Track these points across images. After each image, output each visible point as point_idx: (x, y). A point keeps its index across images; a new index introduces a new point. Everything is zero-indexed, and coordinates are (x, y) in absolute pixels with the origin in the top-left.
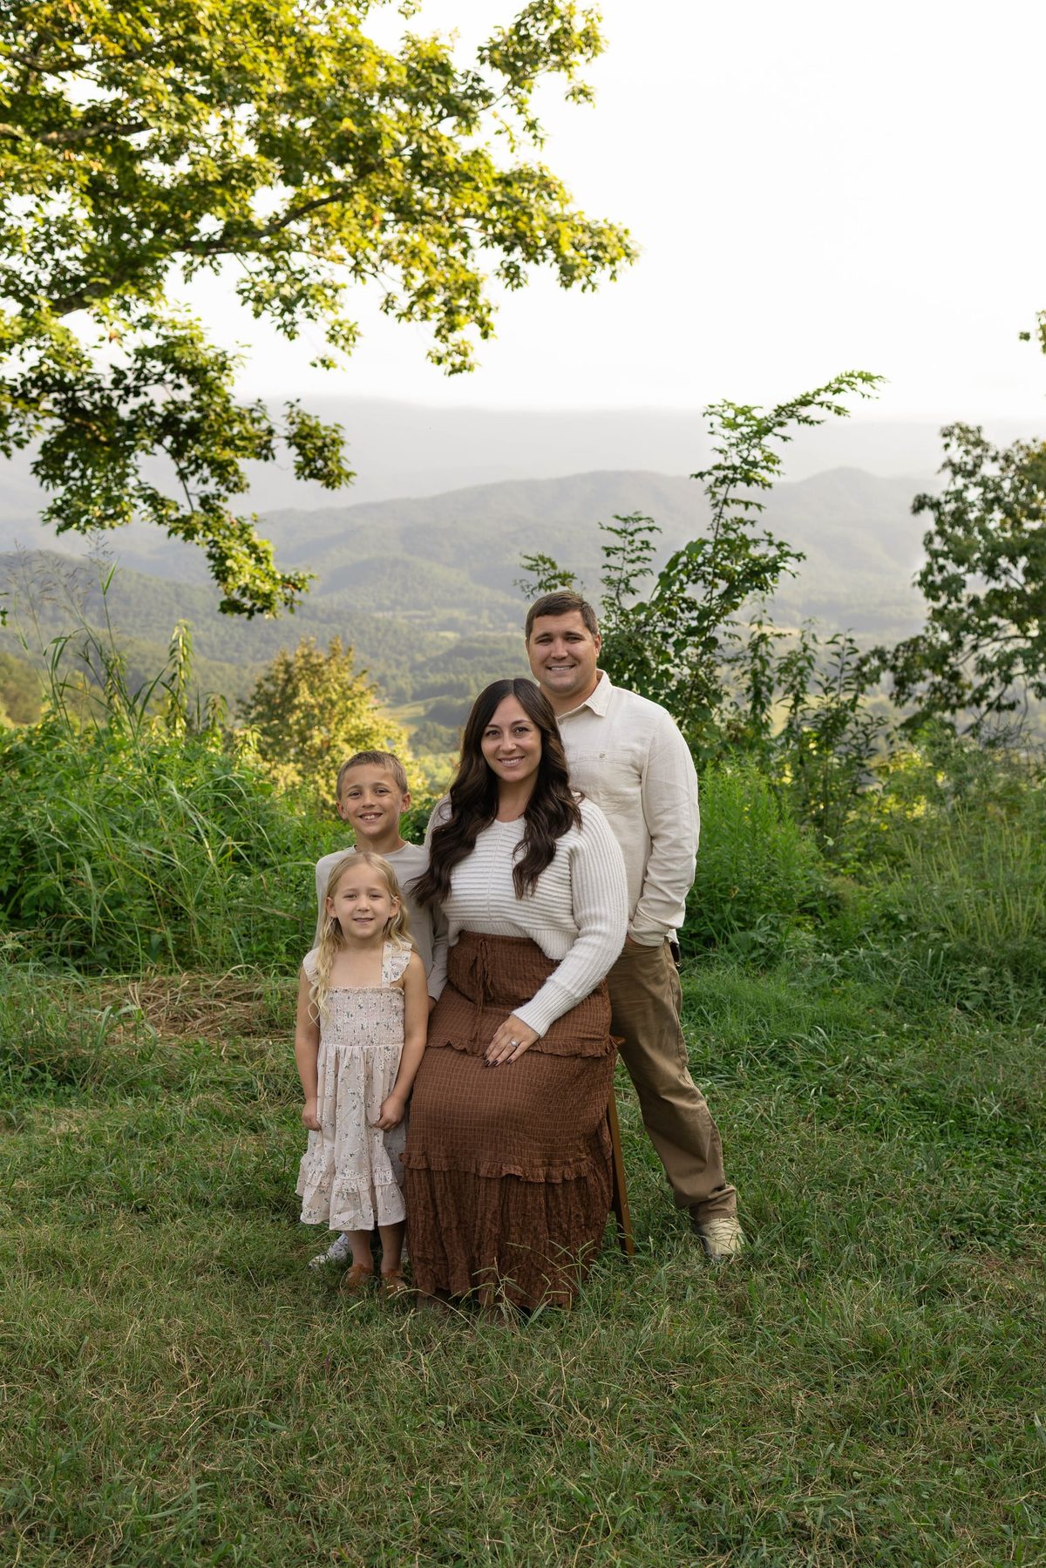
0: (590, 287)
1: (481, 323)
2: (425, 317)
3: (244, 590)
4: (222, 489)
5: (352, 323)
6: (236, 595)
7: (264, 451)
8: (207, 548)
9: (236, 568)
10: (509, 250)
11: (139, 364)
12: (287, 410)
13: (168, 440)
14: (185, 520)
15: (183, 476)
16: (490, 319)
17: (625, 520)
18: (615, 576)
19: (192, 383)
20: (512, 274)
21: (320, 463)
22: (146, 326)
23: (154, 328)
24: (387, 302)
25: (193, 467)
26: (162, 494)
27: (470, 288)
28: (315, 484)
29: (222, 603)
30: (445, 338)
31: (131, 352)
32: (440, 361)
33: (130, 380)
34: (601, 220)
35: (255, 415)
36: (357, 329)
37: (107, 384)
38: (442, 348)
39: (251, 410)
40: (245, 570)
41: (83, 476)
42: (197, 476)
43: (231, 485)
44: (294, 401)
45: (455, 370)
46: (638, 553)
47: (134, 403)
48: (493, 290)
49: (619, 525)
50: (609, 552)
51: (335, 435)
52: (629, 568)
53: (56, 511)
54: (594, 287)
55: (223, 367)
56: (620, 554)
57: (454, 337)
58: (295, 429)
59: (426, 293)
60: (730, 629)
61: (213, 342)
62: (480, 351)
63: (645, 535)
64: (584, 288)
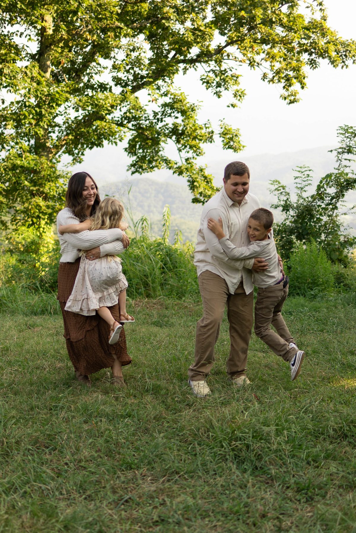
0: (345, 67)
1: (301, 83)
2: (279, 81)
3: (201, 194)
4: (195, 155)
5: (243, 90)
6: (198, 196)
7: (210, 139)
8: (187, 178)
9: (198, 186)
10: (311, 54)
11: (163, 109)
12: (220, 123)
13: (174, 137)
14: (179, 168)
15: (180, 150)
16: (305, 81)
17: (301, 167)
18: (299, 186)
19: (182, 115)
20: (313, 63)
21: (232, 143)
22: (166, 95)
23: (169, 96)
24: (264, 76)
25: (183, 147)
26: (169, 159)
27: (296, 70)
28: (231, 151)
29: (193, 199)
30: (287, 90)
31: (160, 105)
32: (285, 98)
33: (159, 116)
34: (349, 39)
35: (207, 126)
36: (245, 92)
37: (151, 117)
38: (286, 94)
39: (205, 124)
40: (202, 186)
41: (143, 152)
42: (185, 150)
43: (198, 153)
44: (222, 119)
45: (291, 102)
46: (307, 178)
47: (160, 125)
48: (306, 69)
49: (299, 169)
50: (296, 178)
51: (237, 132)
52: (304, 183)
53: (133, 165)
54: (347, 66)
55: (193, 110)
56: (301, 179)
57: (290, 89)
58: (222, 130)
59: (278, 72)
60: (343, 203)
61: (190, 100)
62: (301, 94)
63: (308, 172)
64: (342, 67)
